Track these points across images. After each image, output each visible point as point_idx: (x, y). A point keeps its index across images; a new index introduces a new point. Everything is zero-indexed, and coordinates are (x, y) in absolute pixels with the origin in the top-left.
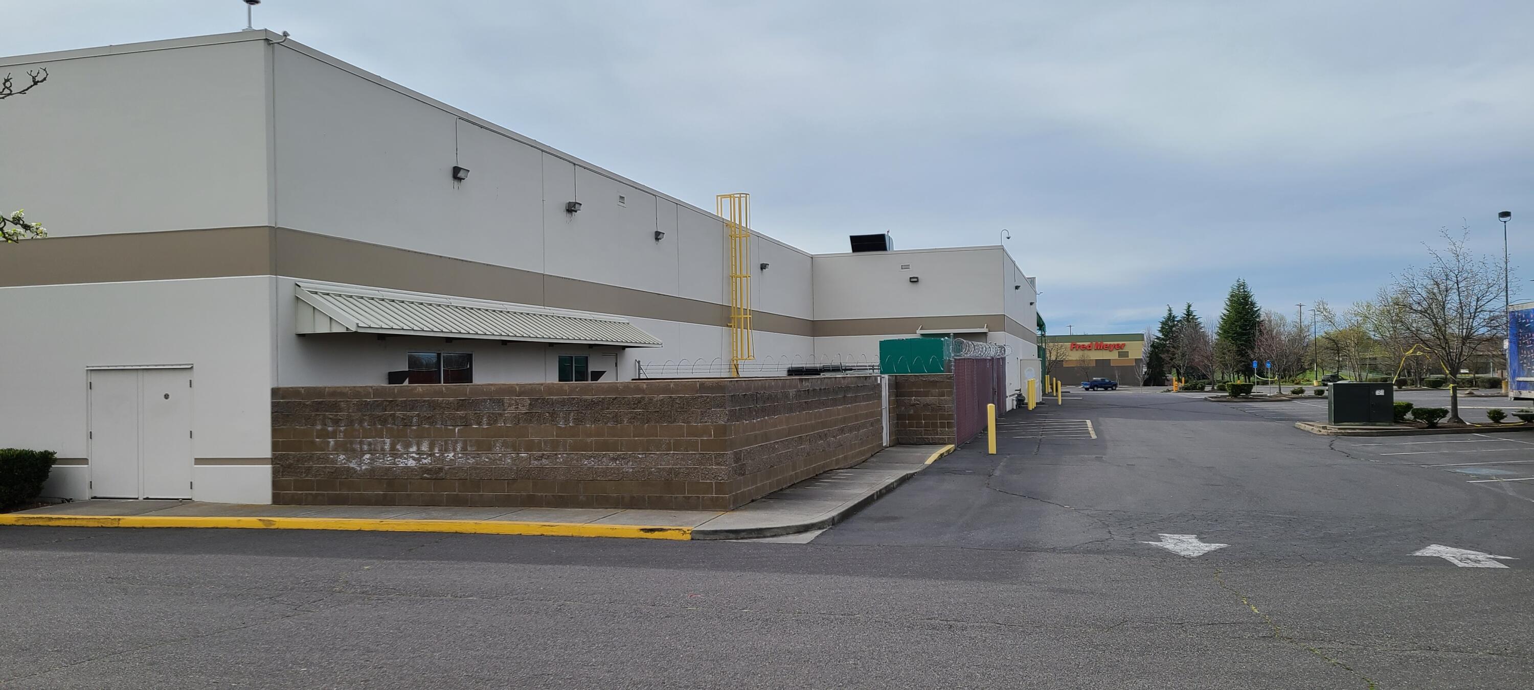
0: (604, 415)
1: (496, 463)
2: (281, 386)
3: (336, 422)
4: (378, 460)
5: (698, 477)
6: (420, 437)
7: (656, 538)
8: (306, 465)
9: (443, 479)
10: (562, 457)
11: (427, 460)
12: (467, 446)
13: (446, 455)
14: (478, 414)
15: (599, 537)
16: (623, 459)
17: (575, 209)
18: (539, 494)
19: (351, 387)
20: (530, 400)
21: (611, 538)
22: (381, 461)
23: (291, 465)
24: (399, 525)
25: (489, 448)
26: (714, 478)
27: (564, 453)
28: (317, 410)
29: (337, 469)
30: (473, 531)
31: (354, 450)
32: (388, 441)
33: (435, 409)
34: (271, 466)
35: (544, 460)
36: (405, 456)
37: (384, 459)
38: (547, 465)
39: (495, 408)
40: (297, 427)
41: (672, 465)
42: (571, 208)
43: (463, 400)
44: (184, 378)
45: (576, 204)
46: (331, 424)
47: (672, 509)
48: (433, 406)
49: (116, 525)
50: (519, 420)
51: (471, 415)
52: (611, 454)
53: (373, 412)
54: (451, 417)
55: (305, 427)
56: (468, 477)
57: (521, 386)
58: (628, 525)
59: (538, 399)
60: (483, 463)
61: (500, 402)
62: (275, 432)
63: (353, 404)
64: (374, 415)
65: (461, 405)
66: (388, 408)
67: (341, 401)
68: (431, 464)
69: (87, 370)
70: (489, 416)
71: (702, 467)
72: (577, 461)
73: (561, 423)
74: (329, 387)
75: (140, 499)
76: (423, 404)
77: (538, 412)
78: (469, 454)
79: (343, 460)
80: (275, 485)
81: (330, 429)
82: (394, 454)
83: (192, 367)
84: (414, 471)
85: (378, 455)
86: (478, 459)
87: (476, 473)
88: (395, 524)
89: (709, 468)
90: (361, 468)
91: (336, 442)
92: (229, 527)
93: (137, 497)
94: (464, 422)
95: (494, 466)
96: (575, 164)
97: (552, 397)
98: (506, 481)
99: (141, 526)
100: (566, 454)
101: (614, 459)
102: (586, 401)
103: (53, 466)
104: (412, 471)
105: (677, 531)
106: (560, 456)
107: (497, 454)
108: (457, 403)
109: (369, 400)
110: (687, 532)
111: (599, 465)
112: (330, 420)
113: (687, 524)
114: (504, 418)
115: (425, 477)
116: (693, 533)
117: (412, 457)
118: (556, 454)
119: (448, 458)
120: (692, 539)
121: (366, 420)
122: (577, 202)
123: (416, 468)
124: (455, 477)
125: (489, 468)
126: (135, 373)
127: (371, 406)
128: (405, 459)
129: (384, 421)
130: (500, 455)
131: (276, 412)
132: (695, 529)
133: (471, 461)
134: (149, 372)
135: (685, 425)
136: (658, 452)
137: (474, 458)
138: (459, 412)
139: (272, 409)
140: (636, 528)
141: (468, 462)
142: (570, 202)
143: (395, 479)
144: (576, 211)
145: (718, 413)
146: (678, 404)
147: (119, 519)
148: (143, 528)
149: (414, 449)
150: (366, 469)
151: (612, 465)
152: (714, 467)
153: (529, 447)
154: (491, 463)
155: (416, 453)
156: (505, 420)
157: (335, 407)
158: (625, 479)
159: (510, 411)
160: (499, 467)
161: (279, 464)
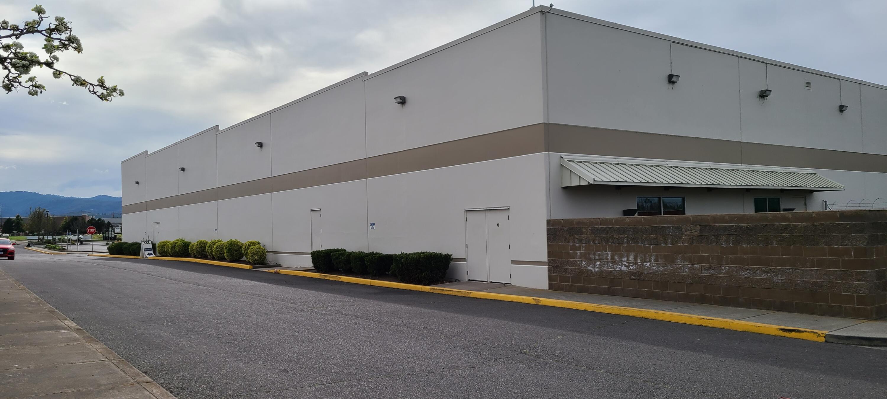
0: (757, 238)
1: (678, 271)
2: (553, 218)
3: (580, 241)
4: (604, 266)
5: (840, 290)
6: (629, 251)
7: (793, 337)
8: (565, 267)
9: (643, 280)
10: (725, 269)
11: (633, 267)
12: (658, 259)
13: (645, 264)
14: (665, 237)
15: (745, 331)
16: (773, 272)
17: (766, 95)
18: (709, 295)
19: (588, 219)
20: (700, 227)
21: (754, 333)
22: (606, 266)
23: (557, 266)
24: (607, 309)
25: (673, 260)
26: (855, 292)
27: (726, 266)
28: (570, 234)
29: (581, 270)
30: (654, 318)
31: (590, 259)
32: (609, 253)
33: (637, 233)
34: (547, 266)
35: (711, 271)
36: (620, 263)
37: (607, 265)
38: (714, 274)
39: (676, 232)
40: (560, 243)
41: (816, 279)
42: (763, 95)
43: (655, 227)
44: (505, 214)
45: (767, 91)
46: (577, 242)
47: (817, 314)
48: (636, 231)
49: (469, 296)
50: (693, 241)
51: (661, 237)
52: (764, 268)
53: (601, 234)
54: (647, 238)
55: (564, 244)
56: (660, 280)
57: (693, 217)
58: (771, 324)
59: (706, 226)
60: (669, 271)
61: (679, 229)
62: (549, 246)
63: (590, 229)
64: (601, 236)
65: (654, 230)
66: (609, 232)
67: (583, 228)
68: (636, 270)
69: (465, 211)
70: (672, 238)
71: (844, 282)
72: (737, 272)
73: (723, 244)
74: (576, 219)
75: (488, 282)
76: (630, 229)
77: (706, 236)
78: (660, 264)
79: (585, 265)
80: (550, 278)
81: (577, 245)
82: (614, 263)
83: (509, 208)
84: (626, 273)
85: (604, 262)
86: (666, 267)
87: (665, 277)
88: (605, 308)
89: (850, 283)
90: (595, 270)
91: (581, 253)
92: (518, 302)
93: (487, 281)
94: (656, 242)
95: (676, 273)
96: (766, 63)
97: (716, 225)
98: (686, 284)
99: (479, 297)
100: (728, 266)
101: (766, 272)
102: (742, 227)
103: (451, 262)
104: (624, 274)
105: (812, 334)
106: (723, 268)
107: (678, 264)
108: (651, 229)
109: (598, 227)
110: (822, 335)
111: (753, 276)
112: (577, 240)
113: (824, 328)
114: (682, 240)
115: (632, 278)
116: (826, 336)
117: (624, 264)
118: (720, 267)
119: (646, 266)
120: (826, 342)
121: (597, 240)
122: (768, 89)
123: (626, 272)
124: (651, 279)
125: (674, 274)
126: (484, 212)
127: (599, 231)
128: (620, 265)
129: (607, 241)
130: (681, 265)
131: (549, 234)
132: (829, 333)
133: (661, 269)
134: (491, 211)
135: (827, 247)
136: (803, 268)
137: (663, 267)
138: (652, 235)
139: (547, 232)
140: (776, 328)
141: (659, 270)
142: (762, 90)
143: (615, 278)
144: (767, 96)
145: (858, 238)
146: (820, 230)
147: (470, 293)
148: (480, 298)
149: (625, 259)
150: (597, 271)
151: (765, 276)
152: (855, 282)
153: (701, 260)
154: (674, 271)
155: (626, 262)
156: (683, 241)
157: (580, 231)
158: (775, 288)
159: (686, 235)
160: (680, 274)
161: (551, 265)
